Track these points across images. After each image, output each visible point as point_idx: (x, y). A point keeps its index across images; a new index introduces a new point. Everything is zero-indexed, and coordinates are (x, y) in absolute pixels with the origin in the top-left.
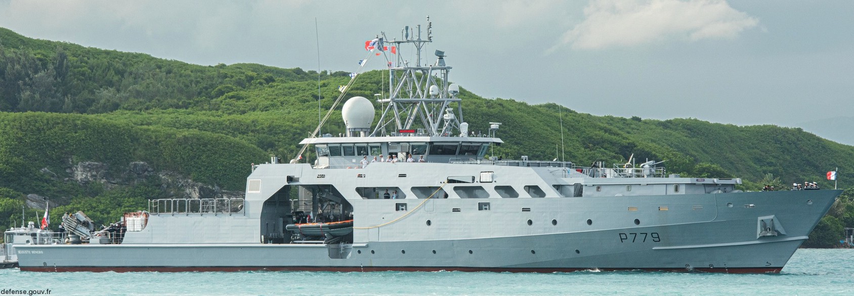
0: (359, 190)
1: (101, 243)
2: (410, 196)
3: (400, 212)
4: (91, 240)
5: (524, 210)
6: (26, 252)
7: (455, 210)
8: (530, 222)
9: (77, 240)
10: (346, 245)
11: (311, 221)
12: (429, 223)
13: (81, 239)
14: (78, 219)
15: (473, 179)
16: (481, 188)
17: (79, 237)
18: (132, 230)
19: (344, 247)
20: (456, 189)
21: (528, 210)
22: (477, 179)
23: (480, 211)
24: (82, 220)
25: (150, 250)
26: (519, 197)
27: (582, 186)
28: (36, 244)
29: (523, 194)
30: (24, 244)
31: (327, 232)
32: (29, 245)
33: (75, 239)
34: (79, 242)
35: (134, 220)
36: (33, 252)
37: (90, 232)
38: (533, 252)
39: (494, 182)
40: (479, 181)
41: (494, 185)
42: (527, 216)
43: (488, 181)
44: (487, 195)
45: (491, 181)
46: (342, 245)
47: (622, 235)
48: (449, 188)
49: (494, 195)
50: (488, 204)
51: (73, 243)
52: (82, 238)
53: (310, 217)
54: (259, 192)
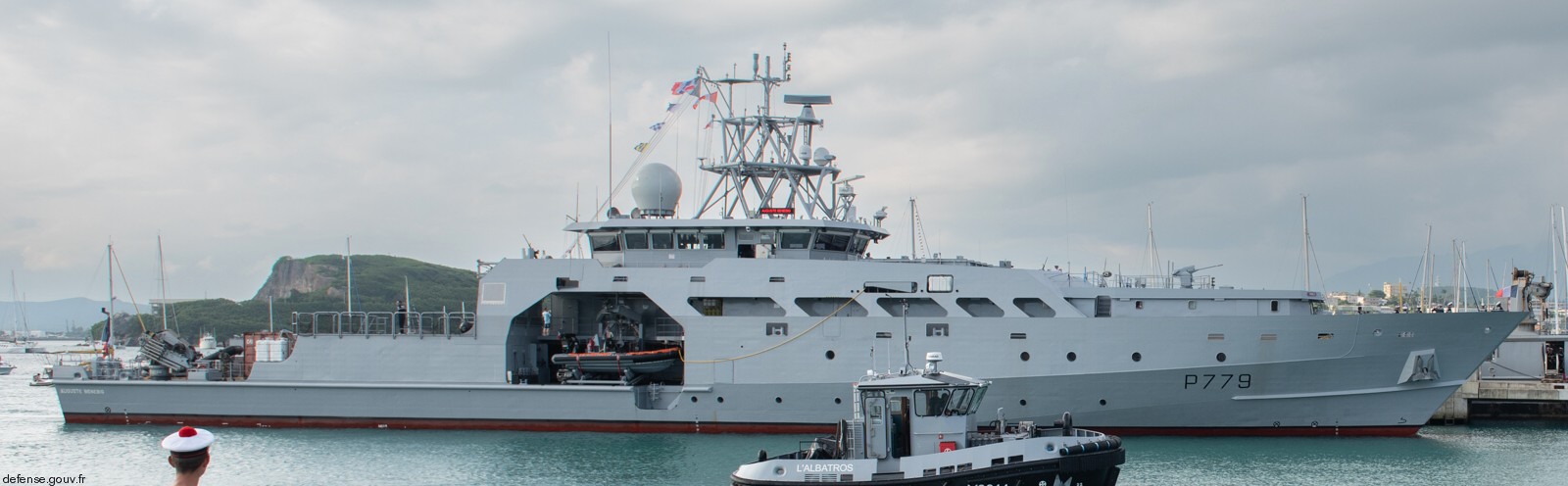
0: (694, 302)
1: (208, 379)
2: (795, 312)
3: (774, 337)
4: (191, 374)
5: (1014, 336)
6: (74, 391)
7: (880, 335)
8: (1025, 356)
9: (165, 374)
10: (661, 387)
11: (594, 349)
12: (830, 355)
13: (170, 372)
14: (165, 342)
15: (915, 286)
16: (930, 301)
17: (167, 369)
18: (266, 360)
19: (657, 391)
20: (880, 301)
21: (1022, 336)
22: (922, 286)
23: (929, 338)
24: (173, 344)
25: (298, 390)
26: (1005, 316)
27: (1109, 300)
28: (91, 379)
29: (1013, 312)
30: (72, 379)
31: (627, 367)
32: (79, 380)
33: (160, 372)
34: (168, 377)
35: (269, 345)
36: (86, 391)
37: (188, 361)
38: (1023, 402)
39: (954, 291)
40: (925, 290)
41: (955, 296)
42: (1020, 346)
43: (944, 289)
44: (944, 312)
45: (949, 289)
46: (653, 388)
47: (1189, 378)
48: (869, 301)
49: (956, 313)
50: (946, 327)
51: (159, 378)
52: (173, 371)
53: (593, 343)
54: (503, 302)
